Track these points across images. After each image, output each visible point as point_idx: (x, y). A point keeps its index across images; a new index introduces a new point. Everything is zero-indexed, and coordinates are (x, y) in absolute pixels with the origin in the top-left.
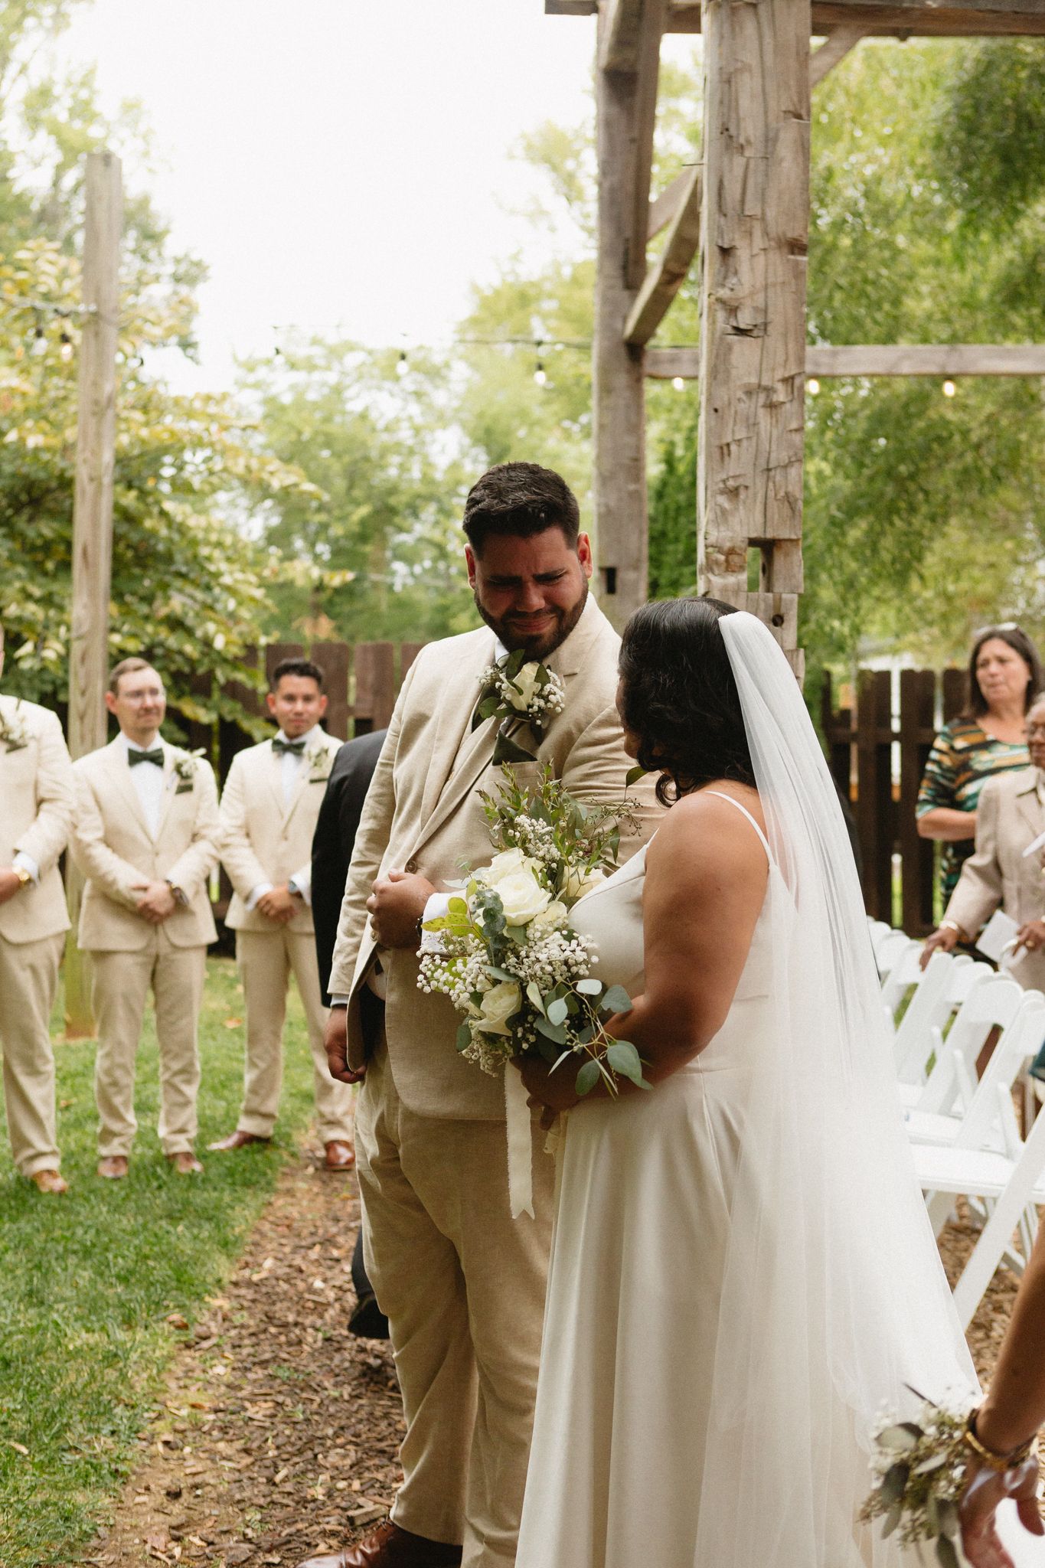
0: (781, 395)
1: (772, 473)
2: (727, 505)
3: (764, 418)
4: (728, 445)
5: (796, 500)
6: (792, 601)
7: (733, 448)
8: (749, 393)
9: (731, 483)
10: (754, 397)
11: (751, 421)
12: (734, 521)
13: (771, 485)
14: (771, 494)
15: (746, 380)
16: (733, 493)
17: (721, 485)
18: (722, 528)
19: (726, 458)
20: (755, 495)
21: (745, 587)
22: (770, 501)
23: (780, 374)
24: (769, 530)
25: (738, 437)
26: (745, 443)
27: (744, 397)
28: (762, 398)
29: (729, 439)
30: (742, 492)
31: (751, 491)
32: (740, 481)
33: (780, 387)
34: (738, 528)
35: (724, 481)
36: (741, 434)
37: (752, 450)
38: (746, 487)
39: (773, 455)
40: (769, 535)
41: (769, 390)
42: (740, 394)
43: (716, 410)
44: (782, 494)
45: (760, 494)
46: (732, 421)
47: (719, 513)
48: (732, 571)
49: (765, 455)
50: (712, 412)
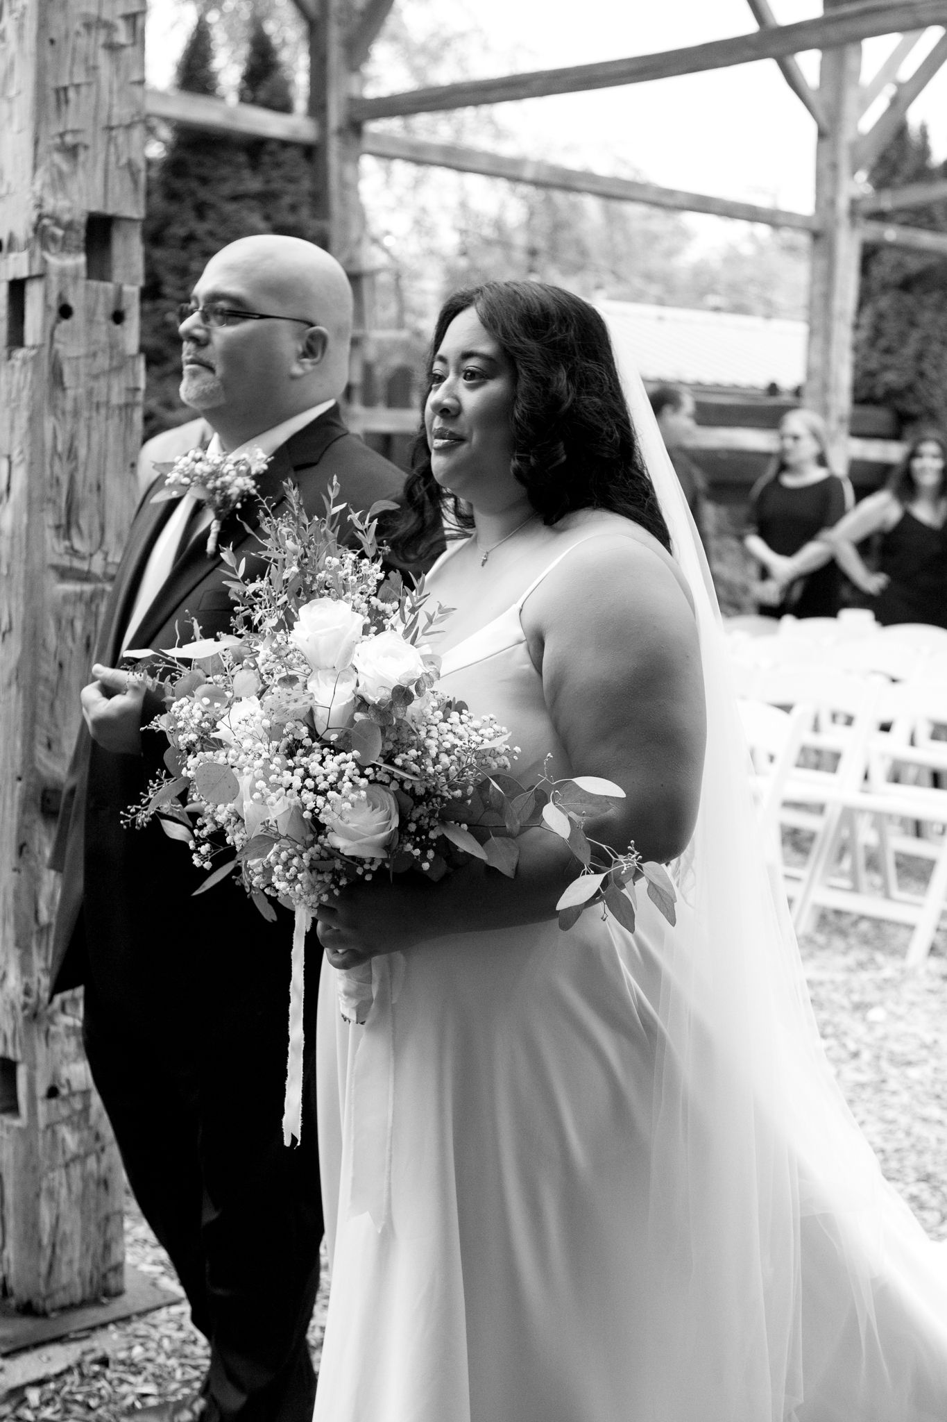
0: (122, 37)
1: (114, 133)
2: (65, 167)
3: (103, 58)
4: (65, 89)
5: (139, 171)
6: (133, 294)
7: (72, 94)
8: (88, 26)
9: (69, 139)
10: (93, 32)
11: (91, 63)
12: (73, 187)
13: (112, 149)
14: (113, 159)
15: (84, 9)
16: (72, 152)
17: (58, 140)
18: (60, 196)
19: (63, 107)
20: (95, 157)
21: (83, 273)
22: (112, 167)
23: (121, 9)
24: (110, 203)
25: (77, 80)
26: (84, 90)
27: (82, 30)
28: (102, 37)
29: (65, 82)
30: (81, 151)
31: (91, 152)
32: (80, 138)
33: (121, 24)
34: (76, 197)
35: (62, 135)
36: (80, 78)
37: (92, 100)
38: (86, 147)
39: (116, 110)
40: (110, 211)
41: (109, 27)
42: (78, 26)
43: (52, 42)
44: (123, 161)
45: (101, 157)
46: (68, 62)
47: (56, 176)
48: (69, 252)
49: (106, 108)
50: (47, 43)
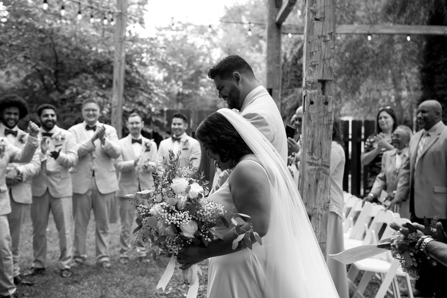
0: (328, 38)
1: (325, 61)
2: (312, 70)
3: (323, 44)
4: (313, 52)
5: (332, 69)
6: (331, 98)
7: (314, 53)
8: (319, 37)
9: (313, 63)
10: (320, 38)
11: (320, 45)
12: (314, 75)
13: (325, 64)
14: (325, 67)
15: (318, 34)
16: (314, 66)
17: (310, 64)
18: (311, 77)
19: (312, 56)
20: (320, 67)
21: (317, 93)
22: (325, 69)
23: (328, 32)
24: (324, 77)
25: (315, 50)
26: (317, 52)
27: (317, 39)
28: (323, 39)
29: (313, 51)
31: (319, 66)
32: (316, 63)
33: (328, 36)
35: (311, 63)
36: (316, 49)
37: (320, 54)
38: (318, 65)
39: (326, 56)
40: (324, 79)
41: (325, 37)
42: (316, 38)
43: (309, 42)
44: (328, 67)
45: (322, 67)
46: (314, 45)
47: (310, 72)
48: (314, 89)
49: (324, 55)
50: (308, 43)
